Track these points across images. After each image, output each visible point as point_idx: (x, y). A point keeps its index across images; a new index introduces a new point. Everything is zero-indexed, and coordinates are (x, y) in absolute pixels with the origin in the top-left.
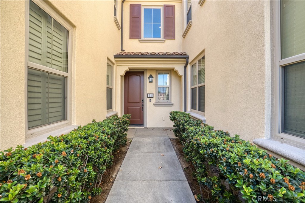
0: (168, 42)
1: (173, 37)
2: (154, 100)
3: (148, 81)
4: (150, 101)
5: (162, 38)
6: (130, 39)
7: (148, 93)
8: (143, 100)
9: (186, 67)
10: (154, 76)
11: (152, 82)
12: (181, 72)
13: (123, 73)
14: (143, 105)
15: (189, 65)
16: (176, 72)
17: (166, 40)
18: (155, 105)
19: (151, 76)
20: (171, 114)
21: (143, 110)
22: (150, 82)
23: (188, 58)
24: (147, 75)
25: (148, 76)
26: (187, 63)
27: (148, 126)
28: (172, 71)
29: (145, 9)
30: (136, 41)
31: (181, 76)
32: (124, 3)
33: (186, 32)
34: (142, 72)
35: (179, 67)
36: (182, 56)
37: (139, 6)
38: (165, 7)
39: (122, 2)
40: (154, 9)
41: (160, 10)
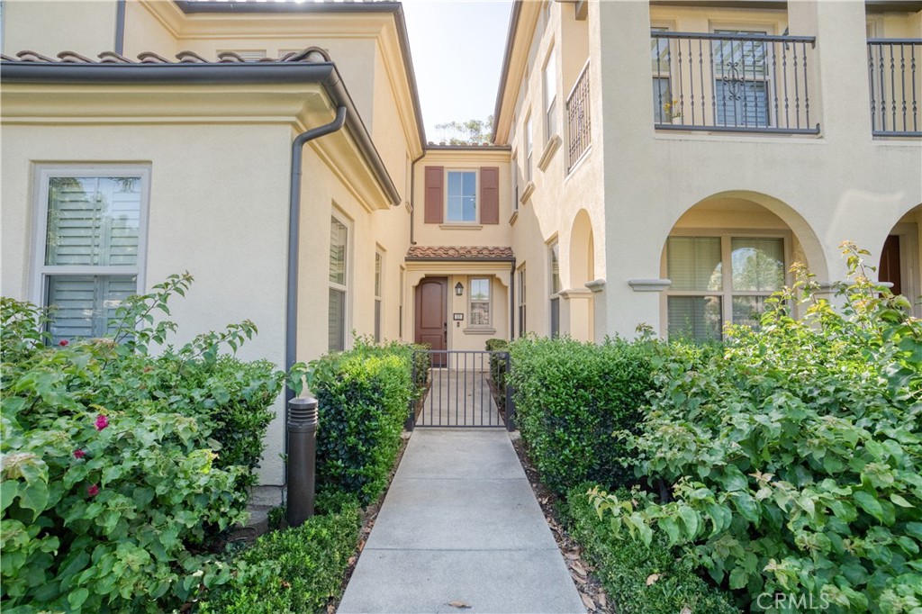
0: (488, 228)
1: (496, 221)
2: (464, 324)
3: (455, 293)
4: (458, 326)
5: (477, 222)
6: (425, 222)
7: (454, 312)
8: (446, 325)
9: (512, 274)
10: (464, 285)
11: (461, 294)
12: (506, 281)
13: (416, 282)
14: (446, 333)
15: (516, 273)
16: (499, 280)
17: (485, 226)
18: (466, 332)
19: (459, 285)
20: (487, 342)
21: (446, 341)
22: (458, 295)
23: (515, 261)
24: (452, 285)
25: (455, 285)
26: (514, 268)
27: (454, 367)
28: (492, 277)
29: (449, 173)
30: (435, 227)
31: (507, 287)
32: (416, 164)
33: (513, 220)
34: (444, 278)
35: (503, 274)
36: (506, 257)
37: (441, 169)
38: (483, 170)
39: (414, 163)
40: (464, 173)
41: (474, 173)
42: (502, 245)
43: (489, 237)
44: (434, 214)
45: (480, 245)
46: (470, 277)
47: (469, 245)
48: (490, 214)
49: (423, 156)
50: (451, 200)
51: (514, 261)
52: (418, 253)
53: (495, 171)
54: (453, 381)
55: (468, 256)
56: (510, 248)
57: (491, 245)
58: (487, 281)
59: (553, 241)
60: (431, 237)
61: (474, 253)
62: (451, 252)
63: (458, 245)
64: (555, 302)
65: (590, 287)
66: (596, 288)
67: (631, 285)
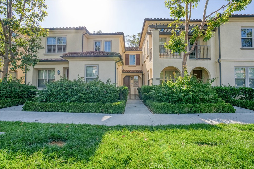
1: (139, 65)
4: (132, 85)
5: (135, 65)
6: (125, 65)
7: (131, 83)
8: (129, 85)
12: (141, 77)
13: (124, 77)
14: (129, 87)
15: (143, 75)
16: (140, 77)
17: (137, 66)
19: (132, 78)
20: (138, 88)
25: (131, 77)
27: (131, 93)
28: (139, 76)
29: (130, 55)
30: (127, 66)
31: (141, 78)
32: (123, 54)
33: (143, 65)
34: (129, 76)
35: (141, 76)
36: (141, 72)
37: (128, 55)
38: (137, 55)
39: (123, 53)
40: (133, 55)
41: (135, 55)
42: (140, 70)
43: (138, 68)
44: (127, 64)
45: (136, 70)
46: (134, 76)
47: (134, 70)
48: (138, 64)
49: (125, 52)
50: (130, 60)
51: (143, 73)
52: (124, 71)
53: (139, 55)
54: (131, 95)
55: (134, 72)
56: (142, 70)
57: (138, 70)
58: (137, 77)
59: (148, 71)
60: (127, 68)
61: (135, 71)
62: (131, 71)
63: (132, 70)
64: (148, 81)
65: (151, 79)
66: (152, 79)
67: (156, 79)
